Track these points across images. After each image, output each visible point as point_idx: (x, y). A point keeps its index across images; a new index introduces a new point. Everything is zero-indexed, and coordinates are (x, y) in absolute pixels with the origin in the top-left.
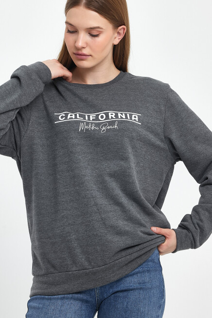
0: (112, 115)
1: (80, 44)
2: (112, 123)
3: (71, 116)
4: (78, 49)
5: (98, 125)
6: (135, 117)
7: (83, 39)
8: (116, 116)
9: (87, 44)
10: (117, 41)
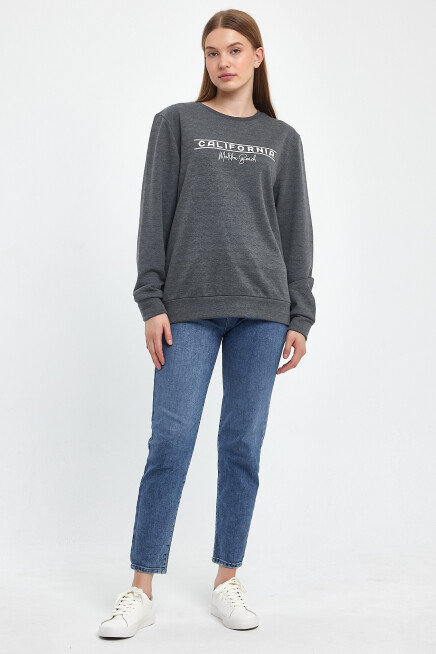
0: (250, 148)
1: (224, 64)
2: (251, 156)
3: (211, 144)
4: (221, 69)
5: (236, 155)
6: (272, 153)
7: (226, 58)
8: (255, 150)
9: (230, 63)
10: (257, 65)
